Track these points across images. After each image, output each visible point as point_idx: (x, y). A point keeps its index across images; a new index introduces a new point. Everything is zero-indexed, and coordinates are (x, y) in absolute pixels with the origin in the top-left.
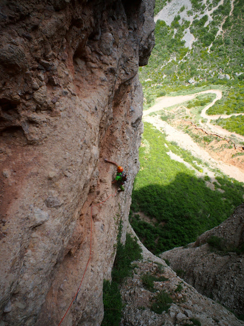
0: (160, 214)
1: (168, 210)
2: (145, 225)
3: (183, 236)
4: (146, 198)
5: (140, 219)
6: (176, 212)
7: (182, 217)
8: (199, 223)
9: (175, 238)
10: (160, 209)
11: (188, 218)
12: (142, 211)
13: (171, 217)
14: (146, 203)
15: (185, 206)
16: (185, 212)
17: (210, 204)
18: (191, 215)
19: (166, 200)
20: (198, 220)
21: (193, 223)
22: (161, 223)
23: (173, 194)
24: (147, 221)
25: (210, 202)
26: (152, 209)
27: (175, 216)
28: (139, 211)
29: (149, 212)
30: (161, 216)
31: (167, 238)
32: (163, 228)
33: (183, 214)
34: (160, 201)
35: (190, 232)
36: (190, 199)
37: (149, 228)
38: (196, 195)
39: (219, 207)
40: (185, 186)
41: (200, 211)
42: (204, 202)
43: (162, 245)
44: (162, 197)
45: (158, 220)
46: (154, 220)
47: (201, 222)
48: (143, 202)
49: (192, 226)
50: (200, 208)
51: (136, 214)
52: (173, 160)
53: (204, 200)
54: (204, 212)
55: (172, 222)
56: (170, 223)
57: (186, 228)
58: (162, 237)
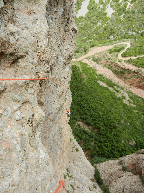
0: (95, 123)
1: (100, 121)
2: (84, 132)
3: (112, 141)
4: (84, 112)
5: (81, 127)
6: (106, 122)
7: (110, 126)
8: (122, 131)
9: (106, 142)
10: (95, 120)
11: (115, 127)
12: (82, 121)
13: (102, 126)
14: (85, 116)
15: (112, 118)
16: (112, 123)
17: (128, 115)
18: (117, 125)
19: (99, 113)
20: (121, 128)
21: (118, 131)
22: (96, 130)
23: (103, 108)
24: (86, 128)
25: (128, 114)
26: (89, 120)
27: (105, 125)
28: (80, 121)
29: (87, 122)
30: (95, 125)
31: (100, 142)
32: (97, 133)
33: (111, 124)
34: (94, 114)
35: (117, 138)
36: (115, 113)
37: (87, 134)
38: (118, 109)
39: (134, 117)
40: (110, 103)
41: (123, 121)
42: (124, 114)
43: (97, 148)
44: (96, 111)
45: (93, 128)
46: (91, 128)
47: (124, 130)
48: (83, 115)
49: (118, 133)
50: (122, 119)
51: (78, 123)
52: (101, 86)
53: (124, 113)
54: (125, 121)
55: (103, 130)
56: (102, 131)
57: (114, 135)
58: (97, 141)
